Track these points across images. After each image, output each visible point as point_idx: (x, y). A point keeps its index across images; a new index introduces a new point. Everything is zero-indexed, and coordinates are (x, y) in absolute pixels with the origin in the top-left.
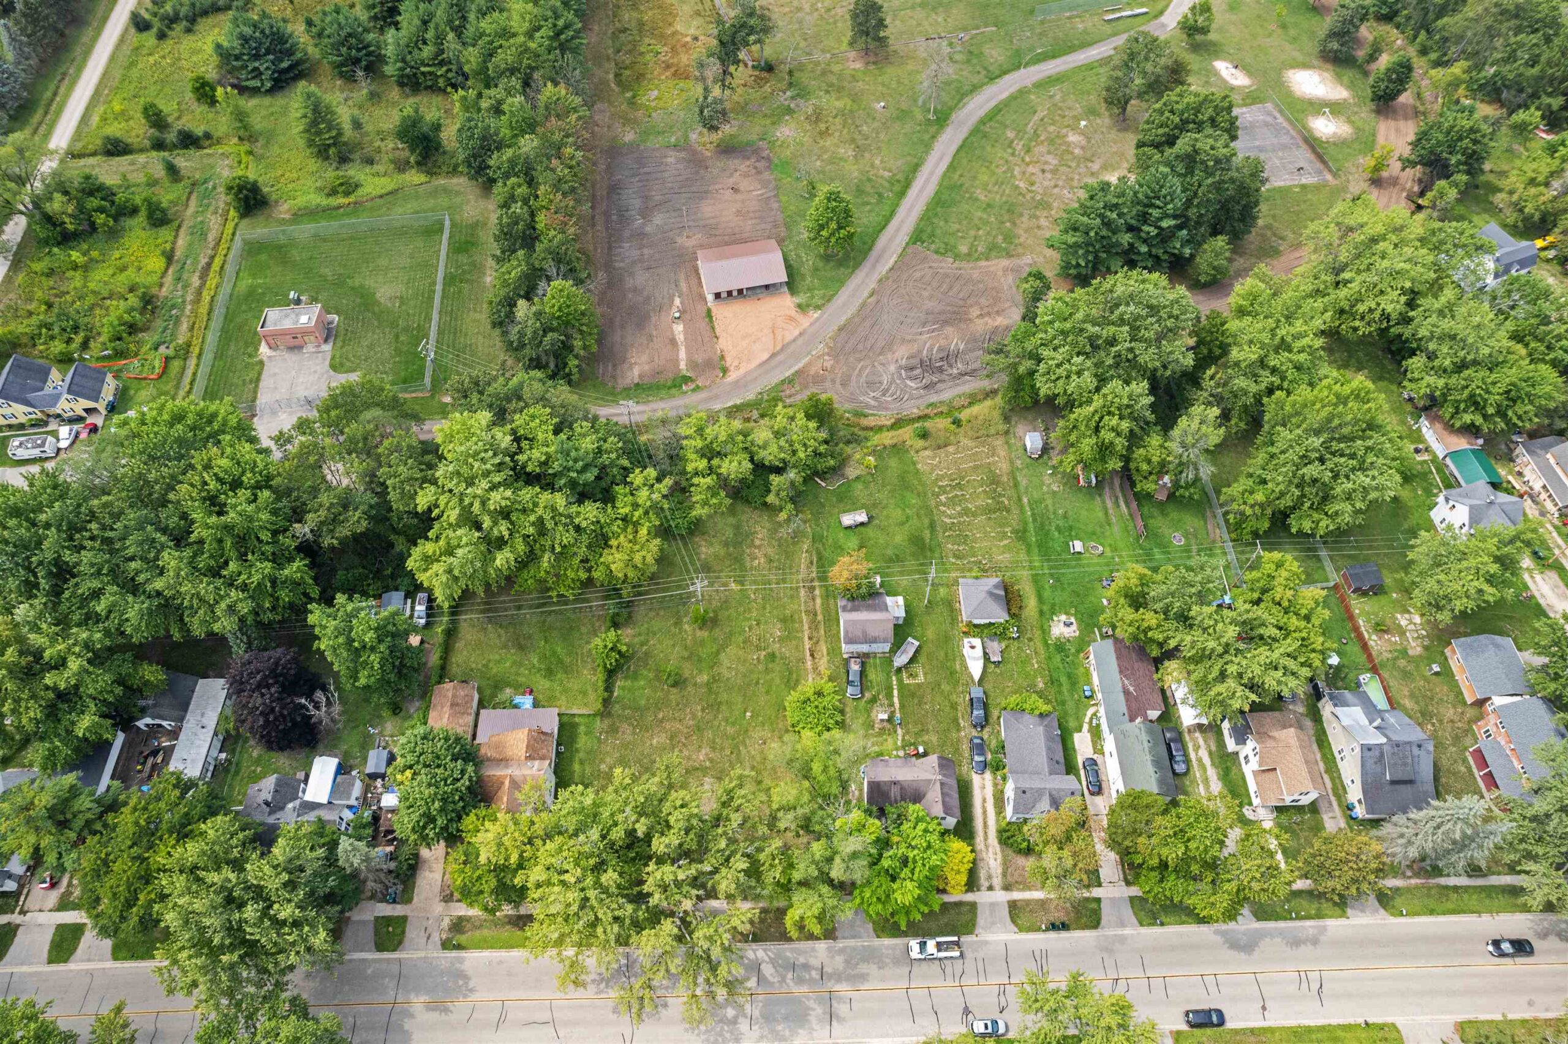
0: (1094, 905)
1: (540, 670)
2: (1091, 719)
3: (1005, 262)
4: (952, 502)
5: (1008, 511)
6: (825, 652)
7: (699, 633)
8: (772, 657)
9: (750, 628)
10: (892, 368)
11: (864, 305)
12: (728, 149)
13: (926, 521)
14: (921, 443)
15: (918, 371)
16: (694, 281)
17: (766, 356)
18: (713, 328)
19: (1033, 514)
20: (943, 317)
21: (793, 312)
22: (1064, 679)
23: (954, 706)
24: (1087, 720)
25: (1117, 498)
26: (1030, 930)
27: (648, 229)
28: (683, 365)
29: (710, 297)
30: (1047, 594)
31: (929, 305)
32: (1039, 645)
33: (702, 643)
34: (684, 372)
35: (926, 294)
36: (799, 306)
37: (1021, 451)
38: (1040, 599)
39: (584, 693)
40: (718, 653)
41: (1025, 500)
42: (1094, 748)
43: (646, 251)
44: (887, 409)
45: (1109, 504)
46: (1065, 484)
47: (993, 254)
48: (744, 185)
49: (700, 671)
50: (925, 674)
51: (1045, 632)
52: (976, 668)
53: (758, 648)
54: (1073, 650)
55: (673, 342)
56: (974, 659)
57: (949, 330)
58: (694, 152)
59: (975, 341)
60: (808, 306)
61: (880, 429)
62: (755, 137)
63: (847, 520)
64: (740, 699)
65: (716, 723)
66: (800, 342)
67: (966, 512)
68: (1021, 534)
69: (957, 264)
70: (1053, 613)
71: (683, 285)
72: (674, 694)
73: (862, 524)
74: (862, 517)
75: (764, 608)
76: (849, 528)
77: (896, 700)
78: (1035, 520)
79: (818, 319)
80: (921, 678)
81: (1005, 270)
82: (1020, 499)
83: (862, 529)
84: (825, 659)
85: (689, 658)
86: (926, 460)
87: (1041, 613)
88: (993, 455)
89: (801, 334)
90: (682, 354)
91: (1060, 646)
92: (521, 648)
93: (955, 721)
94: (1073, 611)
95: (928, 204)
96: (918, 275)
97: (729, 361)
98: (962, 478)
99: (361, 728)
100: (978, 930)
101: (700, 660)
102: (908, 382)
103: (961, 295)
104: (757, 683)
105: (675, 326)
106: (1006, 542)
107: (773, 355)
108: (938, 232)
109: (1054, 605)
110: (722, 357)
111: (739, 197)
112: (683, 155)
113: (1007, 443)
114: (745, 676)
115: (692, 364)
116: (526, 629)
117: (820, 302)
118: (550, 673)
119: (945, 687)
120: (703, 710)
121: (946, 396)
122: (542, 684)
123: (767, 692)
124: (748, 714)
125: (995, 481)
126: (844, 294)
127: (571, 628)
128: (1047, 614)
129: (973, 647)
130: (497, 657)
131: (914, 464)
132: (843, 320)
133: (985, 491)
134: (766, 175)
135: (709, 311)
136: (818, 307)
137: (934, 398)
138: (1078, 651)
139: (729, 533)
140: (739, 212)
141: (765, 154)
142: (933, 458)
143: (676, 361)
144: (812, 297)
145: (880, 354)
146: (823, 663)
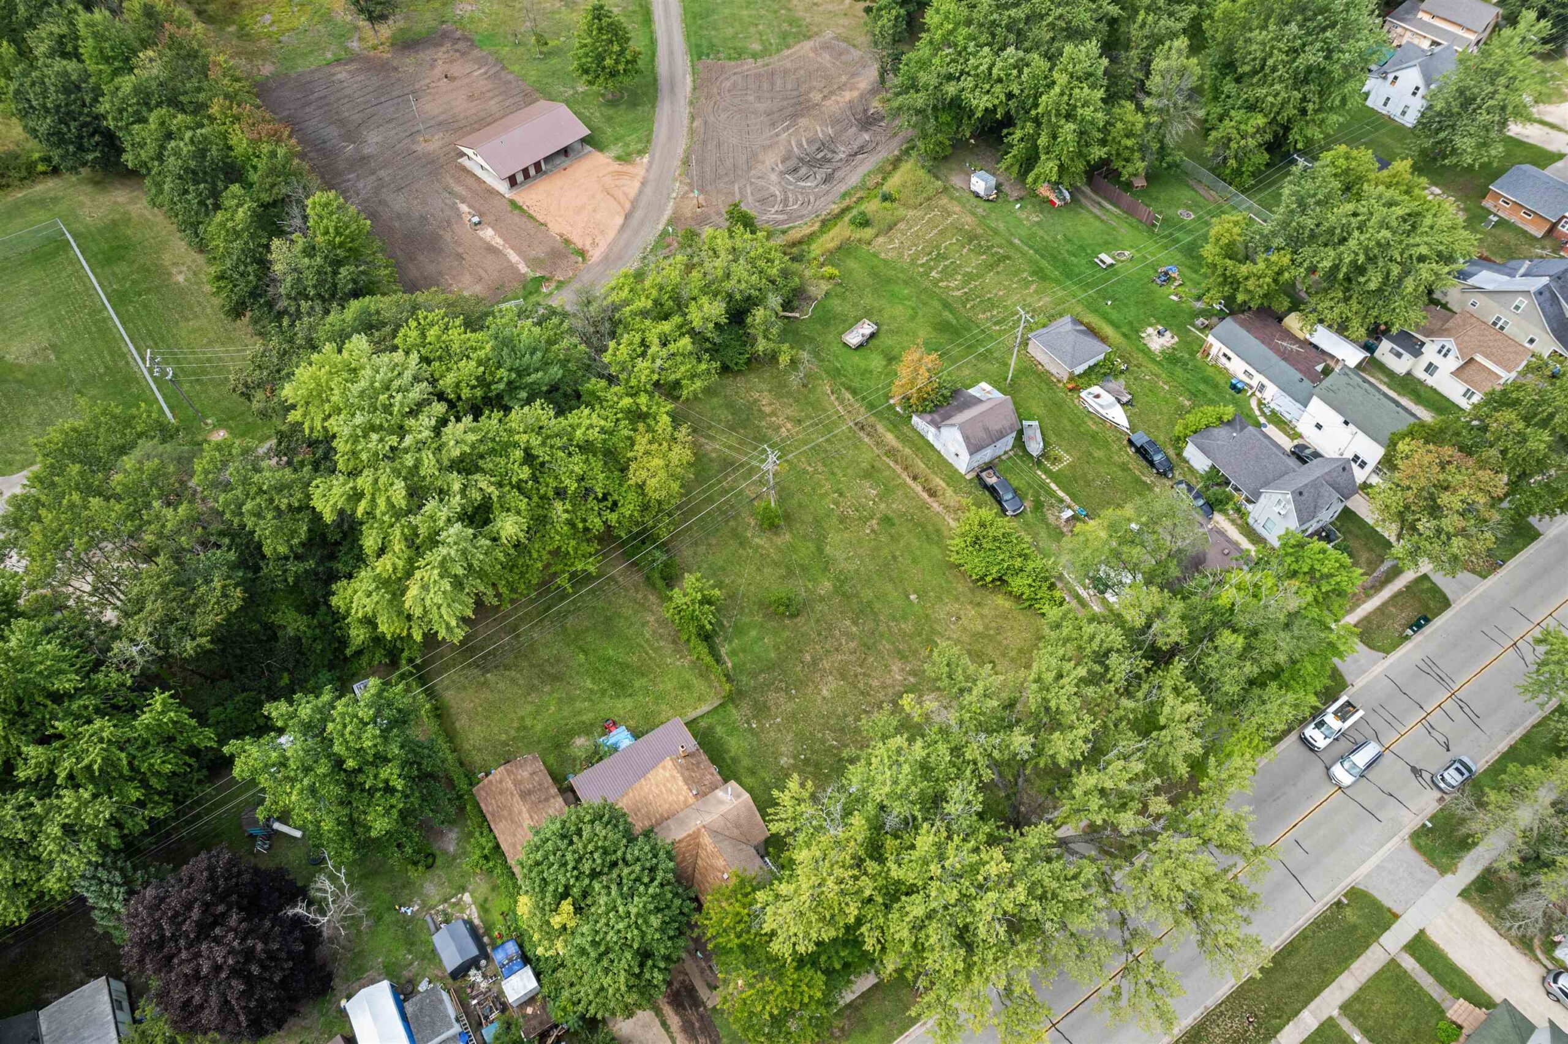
0: (1426, 585)
1: (603, 692)
2: (1260, 409)
3: (808, 45)
4: (947, 273)
5: (1009, 258)
6: (944, 485)
7: (778, 541)
8: (886, 520)
10: (774, 177)
11: (692, 131)
12: (407, 44)
13: (936, 303)
14: (868, 232)
15: (804, 170)
16: (470, 181)
17: (619, 220)
18: (531, 217)
19: (1036, 251)
20: (787, 112)
21: (616, 166)
22: (1202, 387)
23: (1124, 468)
24: (1257, 413)
26: (1395, 646)
27: (367, 151)
28: (523, 268)
29: (503, 187)
30: (1114, 315)
31: (762, 106)
32: (1151, 366)
34: (531, 275)
35: (751, 98)
36: (618, 158)
37: (974, 200)
38: (1116, 326)
41: (1017, 241)
42: (1289, 436)
43: (382, 173)
44: (802, 217)
45: (1096, 211)
46: (1041, 212)
47: (790, 41)
48: (456, 70)
50: (1067, 451)
51: (1146, 352)
52: (1118, 416)
54: (1187, 356)
55: (491, 249)
56: (1110, 406)
57: (803, 122)
58: (367, 60)
59: (838, 121)
60: (629, 154)
61: (811, 238)
62: (434, 24)
63: (854, 338)
65: (882, 628)
66: (648, 190)
67: (969, 278)
68: (1040, 274)
69: (760, 62)
70: (1137, 332)
71: (458, 189)
72: (805, 625)
73: (873, 336)
74: (867, 328)
75: (833, 473)
76: (861, 346)
77: (1061, 494)
78: (1042, 256)
79: (650, 163)
81: (815, 50)
82: (1011, 244)
83: (874, 342)
84: (949, 492)
85: (790, 572)
86: (886, 247)
87: (1125, 335)
88: (949, 215)
89: (643, 184)
90: (513, 257)
91: (1171, 358)
93: (1137, 480)
94: (1153, 320)
95: (684, 20)
96: (727, 85)
97: (578, 242)
98: (938, 247)
99: (388, 918)
100: (1348, 679)
102: (803, 184)
103: (789, 86)
104: (895, 558)
105: (481, 233)
106: (1033, 287)
107: (628, 217)
108: (715, 41)
109: (1130, 323)
110: (567, 242)
111: (456, 83)
112: (353, 67)
113: (952, 198)
115: (533, 263)
117: (640, 147)
118: (621, 688)
119: (1098, 454)
121: (854, 179)
122: (622, 706)
123: (914, 561)
124: (913, 597)
125: (972, 237)
126: (661, 129)
128: (1133, 332)
129: (1098, 396)
130: (530, 708)
131: (875, 255)
132: (680, 152)
133: (970, 250)
134: (476, 53)
135: (513, 203)
136: (640, 153)
137: (843, 188)
138: (1192, 354)
140: (471, 97)
141: (459, 34)
142: (891, 241)
143: (513, 267)
144: (627, 145)
145: (750, 168)
146: (951, 496)
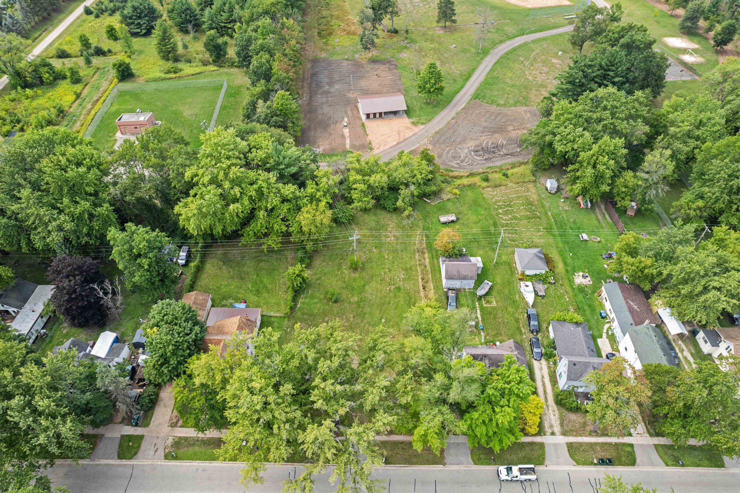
0: (629, 449)
1: (252, 291)
2: (607, 331)
3: (524, 108)
4: (506, 213)
5: (540, 218)
6: (432, 287)
7: (353, 275)
8: (399, 289)
9: (385, 273)
10: (466, 151)
11: (449, 123)
12: (374, 61)
13: (491, 222)
14: (485, 184)
15: (481, 153)
16: (355, 112)
17: (395, 143)
18: (365, 131)
19: (555, 221)
20: (493, 130)
21: (410, 125)
22: (586, 307)
23: (517, 321)
24: (605, 331)
25: (604, 214)
26: (584, 463)
27: (332, 90)
28: (348, 146)
29: (364, 117)
30: (569, 261)
31: (484, 124)
32: (569, 289)
33: (355, 280)
34: (349, 149)
35: (483, 120)
36: (413, 123)
37: (544, 190)
38: (565, 264)
39: (278, 305)
40: (364, 286)
41: (550, 214)
42: (612, 348)
43: (330, 99)
44: (464, 169)
45: (600, 217)
46: (572, 207)
47: (518, 104)
48: (383, 74)
49: (353, 295)
50: (497, 302)
51: (571, 282)
52: (530, 298)
53: (389, 284)
54: (590, 292)
55: (343, 136)
56: (528, 292)
57: (497, 135)
58: (357, 62)
59: (512, 140)
60: (418, 123)
61: (461, 177)
62: (389, 57)
63: (443, 219)
64: (378, 312)
65: (362, 325)
66: (413, 138)
67: (515, 218)
68: (549, 230)
69: (499, 108)
70: (574, 271)
71: (349, 113)
72: (336, 307)
73: (453, 221)
74: (453, 218)
75: (393, 263)
76: (445, 223)
77: (479, 316)
78: (556, 224)
79: (423, 128)
80: (494, 304)
81: (525, 112)
82: (546, 213)
83: (453, 224)
84: (432, 291)
85: (346, 288)
86: (489, 193)
87: (567, 271)
88: (528, 192)
89: (414, 135)
90: (348, 141)
91: (581, 289)
92: (242, 279)
93: (518, 328)
94: (586, 270)
95: (481, 84)
96: (478, 112)
97: (374, 145)
98: (511, 202)
99: (135, 319)
100: (547, 462)
101: (353, 289)
102: (476, 157)
103: (502, 121)
104: (389, 303)
105: (344, 130)
106: (540, 233)
107: (398, 144)
108: (487, 95)
109: (574, 267)
110: (370, 143)
111: (379, 79)
112: (351, 62)
113: (535, 186)
114: (381, 299)
115: (353, 146)
116: (245, 269)
117: (424, 121)
118: (258, 293)
119: (510, 309)
120: (354, 317)
121: (499, 164)
122: (252, 298)
123: (396, 308)
124: (383, 320)
125: (531, 204)
126: (438, 118)
127: (274, 269)
128: (571, 271)
129: (527, 286)
130: (226, 283)
131: (482, 194)
132: (437, 129)
133: (525, 208)
134: (395, 71)
135: (363, 125)
136: (423, 124)
137: (491, 165)
138: (593, 292)
139: (373, 224)
140: (379, 85)
141: (394, 63)
142: (493, 191)
143: (345, 145)
144: (420, 119)
145: (460, 144)
146: (432, 294)
